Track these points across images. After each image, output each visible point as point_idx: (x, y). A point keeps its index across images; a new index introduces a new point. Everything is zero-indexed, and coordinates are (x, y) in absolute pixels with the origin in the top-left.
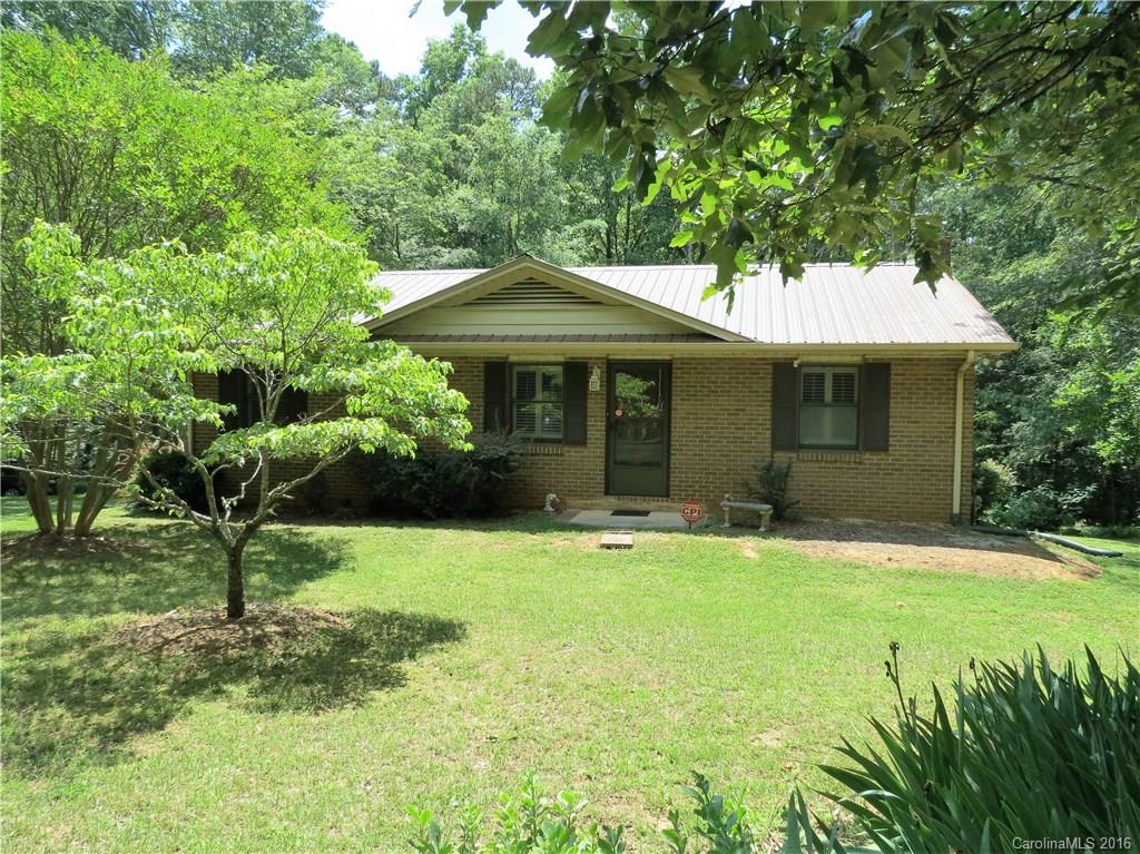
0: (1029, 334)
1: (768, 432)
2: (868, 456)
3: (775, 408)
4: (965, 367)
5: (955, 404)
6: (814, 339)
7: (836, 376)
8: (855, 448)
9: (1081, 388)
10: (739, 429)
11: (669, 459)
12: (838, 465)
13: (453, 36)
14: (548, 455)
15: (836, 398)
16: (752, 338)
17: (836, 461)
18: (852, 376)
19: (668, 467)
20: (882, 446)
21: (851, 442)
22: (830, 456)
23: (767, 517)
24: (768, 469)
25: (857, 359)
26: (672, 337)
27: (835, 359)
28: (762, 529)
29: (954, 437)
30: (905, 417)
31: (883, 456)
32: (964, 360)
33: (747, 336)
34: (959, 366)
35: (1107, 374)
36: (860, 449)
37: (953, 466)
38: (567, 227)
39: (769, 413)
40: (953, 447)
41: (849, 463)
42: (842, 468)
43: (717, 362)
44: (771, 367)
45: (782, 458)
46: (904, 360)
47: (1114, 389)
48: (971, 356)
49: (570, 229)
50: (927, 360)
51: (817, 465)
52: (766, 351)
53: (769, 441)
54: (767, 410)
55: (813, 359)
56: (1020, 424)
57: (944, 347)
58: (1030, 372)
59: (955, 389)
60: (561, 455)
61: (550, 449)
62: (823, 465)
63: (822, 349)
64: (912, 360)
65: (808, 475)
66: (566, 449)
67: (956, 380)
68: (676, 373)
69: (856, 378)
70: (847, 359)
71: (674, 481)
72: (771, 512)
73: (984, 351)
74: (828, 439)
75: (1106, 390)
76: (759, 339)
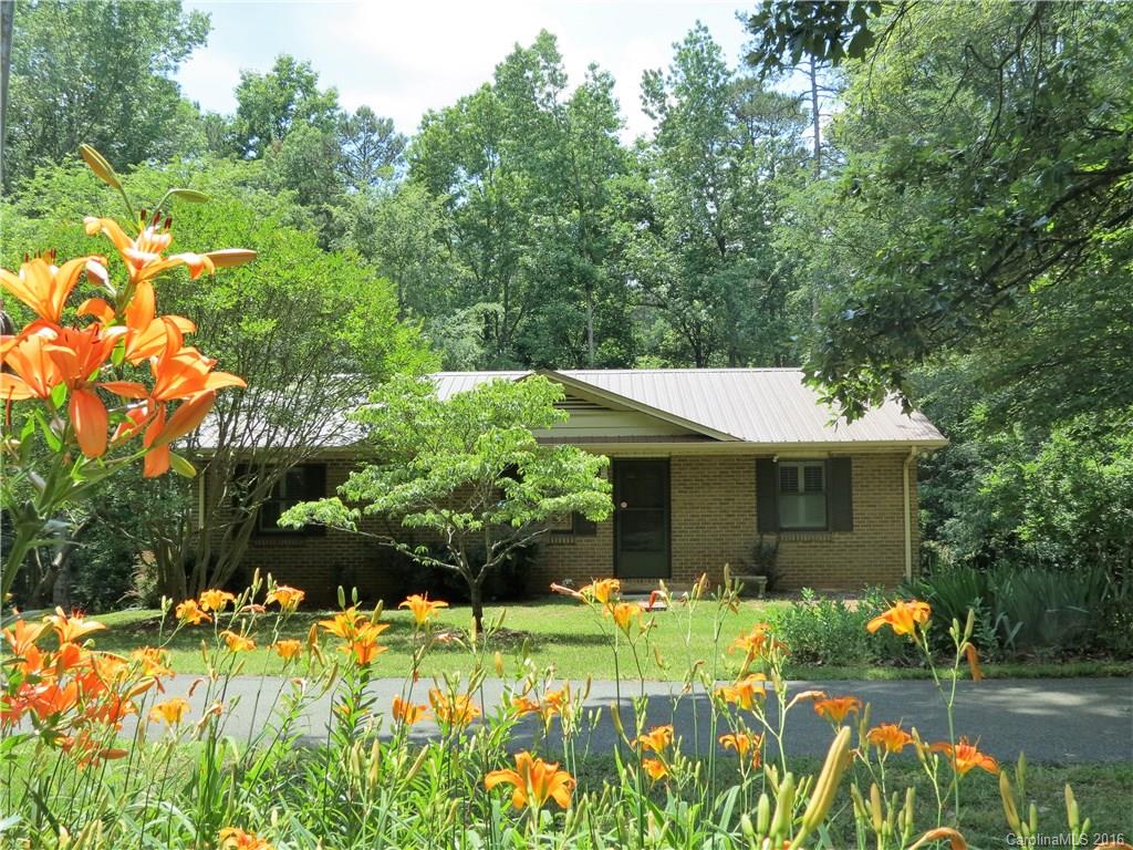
0: (955, 428)
1: (755, 518)
2: (837, 536)
3: (759, 499)
4: (910, 459)
5: (903, 490)
6: (792, 439)
7: (806, 469)
8: (826, 529)
9: (1001, 477)
10: (730, 516)
11: (670, 544)
12: (813, 544)
13: (277, 70)
14: (562, 544)
15: (807, 489)
16: (741, 437)
17: (811, 541)
18: (820, 468)
19: (670, 552)
20: (848, 526)
21: (822, 524)
22: (805, 537)
23: (764, 587)
24: (760, 547)
25: (824, 455)
26: (673, 438)
27: (806, 455)
28: (760, 596)
29: (904, 517)
30: (864, 503)
31: (849, 536)
32: (908, 454)
33: (736, 436)
34: (906, 458)
35: (1020, 464)
36: (830, 529)
37: (904, 541)
38: (458, 311)
39: (755, 501)
40: (904, 525)
41: (821, 542)
42: (815, 547)
43: (708, 459)
44: (754, 462)
45: (770, 539)
46: (862, 454)
47: (1027, 478)
48: (914, 451)
49: (461, 313)
50: (879, 454)
51: (795, 545)
52: (753, 448)
53: (755, 525)
54: (752, 500)
55: (788, 455)
56: (952, 520)
57: (893, 444)
58: (958, 466)
59: (902, 478)
60: (573, 544)
61: (565, 539)
62: (801, 544)
63: (799, 446)
64: (868, 454)
65: (791, 553)
66: (578, 538)
67: (902, 470)
68: (674, 469)
69: (823, 470)
70: (815, 455)
71: (675, 563)
72: (766, 582)
73: (922, 446)
74: (802, 523)
75: (1020, 479)
76: (747, 439)
